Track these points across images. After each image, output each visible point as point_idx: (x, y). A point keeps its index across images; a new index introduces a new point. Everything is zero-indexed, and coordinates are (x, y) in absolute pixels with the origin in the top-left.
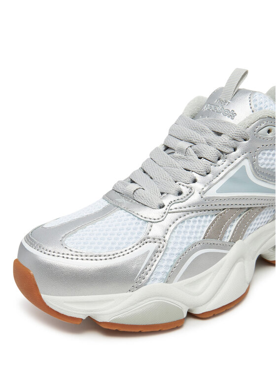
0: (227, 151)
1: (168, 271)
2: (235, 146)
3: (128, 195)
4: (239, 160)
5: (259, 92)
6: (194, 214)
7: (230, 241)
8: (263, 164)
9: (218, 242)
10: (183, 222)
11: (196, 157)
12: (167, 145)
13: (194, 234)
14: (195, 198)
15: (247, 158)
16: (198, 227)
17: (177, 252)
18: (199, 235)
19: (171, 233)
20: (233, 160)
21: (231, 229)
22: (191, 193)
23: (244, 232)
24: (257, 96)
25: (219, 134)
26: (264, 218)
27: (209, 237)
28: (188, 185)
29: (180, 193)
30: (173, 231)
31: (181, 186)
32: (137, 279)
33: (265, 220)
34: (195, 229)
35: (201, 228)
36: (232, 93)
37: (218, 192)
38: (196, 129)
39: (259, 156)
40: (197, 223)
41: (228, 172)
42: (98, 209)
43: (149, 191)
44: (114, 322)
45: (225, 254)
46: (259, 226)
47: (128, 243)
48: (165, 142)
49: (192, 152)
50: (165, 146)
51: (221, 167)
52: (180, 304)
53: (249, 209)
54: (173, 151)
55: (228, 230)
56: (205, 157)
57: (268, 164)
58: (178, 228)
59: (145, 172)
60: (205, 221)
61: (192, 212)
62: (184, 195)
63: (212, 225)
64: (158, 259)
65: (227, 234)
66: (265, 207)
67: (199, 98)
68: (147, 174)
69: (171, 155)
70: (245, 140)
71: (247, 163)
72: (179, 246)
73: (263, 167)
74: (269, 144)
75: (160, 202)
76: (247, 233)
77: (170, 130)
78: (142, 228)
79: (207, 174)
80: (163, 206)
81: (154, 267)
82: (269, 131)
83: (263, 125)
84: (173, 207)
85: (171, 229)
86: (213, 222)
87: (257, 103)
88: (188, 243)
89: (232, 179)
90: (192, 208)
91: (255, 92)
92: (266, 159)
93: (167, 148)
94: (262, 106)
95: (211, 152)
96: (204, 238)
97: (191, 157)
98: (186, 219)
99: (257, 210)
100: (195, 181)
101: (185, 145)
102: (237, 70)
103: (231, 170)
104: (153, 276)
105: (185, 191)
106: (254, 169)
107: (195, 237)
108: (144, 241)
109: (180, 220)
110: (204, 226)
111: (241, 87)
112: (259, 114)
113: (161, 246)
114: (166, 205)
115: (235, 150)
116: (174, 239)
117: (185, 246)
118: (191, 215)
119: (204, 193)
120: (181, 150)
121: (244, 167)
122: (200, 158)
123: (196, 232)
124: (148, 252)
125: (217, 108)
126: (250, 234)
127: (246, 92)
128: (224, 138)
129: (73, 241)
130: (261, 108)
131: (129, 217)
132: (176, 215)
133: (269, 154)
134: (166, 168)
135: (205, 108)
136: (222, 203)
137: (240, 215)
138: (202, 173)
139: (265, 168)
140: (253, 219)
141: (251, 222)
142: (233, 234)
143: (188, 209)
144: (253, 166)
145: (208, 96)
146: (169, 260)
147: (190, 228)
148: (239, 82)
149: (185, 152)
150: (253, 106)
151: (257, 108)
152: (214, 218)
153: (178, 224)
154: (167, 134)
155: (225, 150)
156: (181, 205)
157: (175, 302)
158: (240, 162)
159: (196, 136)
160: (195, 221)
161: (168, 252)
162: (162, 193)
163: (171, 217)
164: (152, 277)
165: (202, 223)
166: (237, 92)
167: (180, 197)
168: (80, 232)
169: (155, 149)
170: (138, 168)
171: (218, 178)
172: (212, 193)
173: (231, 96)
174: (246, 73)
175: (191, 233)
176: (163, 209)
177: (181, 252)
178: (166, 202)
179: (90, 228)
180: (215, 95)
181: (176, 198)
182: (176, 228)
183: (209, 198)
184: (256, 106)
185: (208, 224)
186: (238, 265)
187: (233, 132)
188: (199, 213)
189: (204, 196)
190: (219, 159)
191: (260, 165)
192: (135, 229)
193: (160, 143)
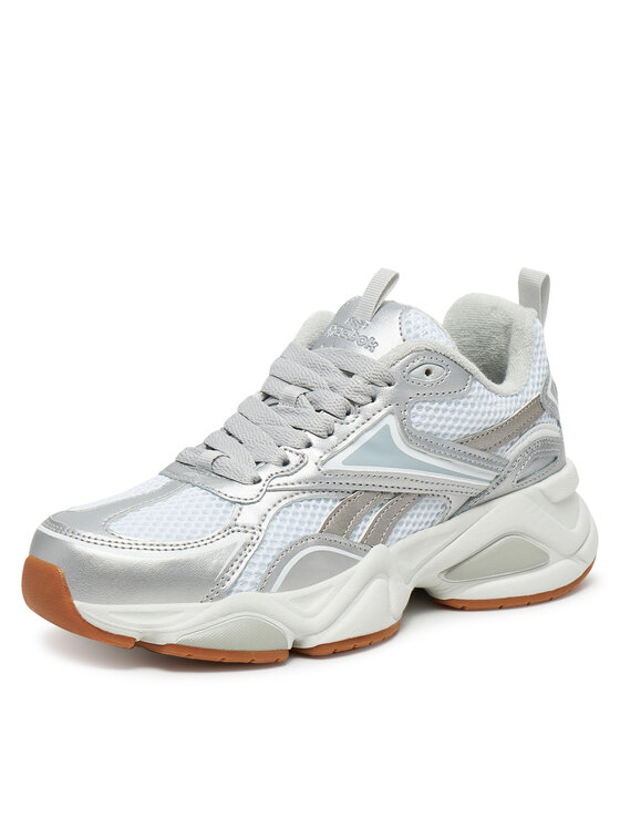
0: (360, 401)
1: (263, 572)
2: (373, 394)
3: (203, 467)
4: (379, 415)
5: (416, 308)
6: (307, 495)
7: (362, 542)
8: (419, 424)
9: (343, 540)
10: (289, 505)
11: (311, 409)
12: (267, 392)
13: (306, 525)
14: (309, 471)
15: (392, 413)
16: (313, 515)
17: (278, 546)
18: (313, 527)
19: (271, 521)
20: (370, 415)
21: (365, 525)
22: (302, 463)
23: (389, 533)
24: (411, 316)
25: (350, 375)
26: (425, 516)
27: (328, 532)
28: (298, 451)
29: (286, 463)
30: (273, 519)
31: (287, 452)
32: (219, 579)
33: (427, 519)
34: (308, 517)
35: (317, 517)
36: (372, 309)
37: (344, 463)
38: (313, 366)
39: (413, 411)
40: (312, 508)
41: (362, 434)
42: (153, 489)
43: (236, 459)
44: (184, 644)
45: (356, 562)
46: (415, 529)
47: (205, 532)
48: (264, 387)
49: (307, 403)
50: (264, 393)
51: (351, 426)
52: (282, 626)
53: (396, 495)
54: (276, 401)
55: (361, 526)
56: (326, 409)
57: (427, 425)
58: (281, 515)
59: (230, 434)
60: (324, 508)
61: (304, 491)
62: (292, 465)
63: (334, 514)
64: (250, 554)
65: (359, 531)
66: (425, 495)
67: (322, 313)
68: (233, 436)
69: (274, 407)
70: (390, 385)
71: (392, 421)
72: (282, 538)
73: (418, 429)
74: (427, 393)
75: (254, 474)
76: (393, 535)
77: (272, 368)
78: (225, 512)
79: (329, 435)
80: (260, 481)
81: (244, 564)
82: (428, 372)
83: (417, 362)
84: (274, 482)
85: (271, 514)
86: (337, 510)
87: (411, 326)
88: (295, 536)
89: (368, 445)
90: (303, 486)
91: (410, 308)
92: (424, 416)
93: (267, 396)
94: (419, 331)
95: (335, 402)
96: (321, 532)
97: (303, 410)
98: (293, 502)
99: (410, 499)
100: (309, 445)
101: (296, 391)
102: (383, 271)
103: (367, 431)
104: (242, 578)
105: (294, 459)
106: (404, 432)
107: (307, 530)
108: (229, 530)
109: (284, 502)
110: (321, 515)
111: (388, 298)
112: (411, 344)
113: (255, 537)
114: (264, 477)
115: (373, 400)
116: (275, 529)
117: (291, 539)
118: (302, 495)
119: (323, 463)
120: (288, 400)
121: (387, 428)
122: (319, 411)
123: (309, 523)
124: (235, 544)
125: (349, 333)
126: (399, 539)
127: (395, 306)
128: (357, 381)
129: (122, 526)
130: (417, 336)
131: (206, 496)
132: (279, 495)
133: (428, 409)
134: (265, 426)
135: (330, 333)
136: (351, 482)
137: (382, 505)
138: (320, 434)
139: (423, 431)
140: (403, 514)
141: (400, 517)
142: (368, 532)
143: (297, 486)
144: (402, 426)
145: (335, 311)
146: (265, 556)
147: (300, 516)
148: (384, 292)
149: (296, 402)
150: (404, 331)
151: (411, 335)
152: (338, 503)
153: (282, 508)
154: (266, 375)
155: (357, 399)
156: (286, 479)
157: (275, 622)
158: (381, 419)
159: (312, 377)
160: (308, 506)
161: (265, 546)
162: (257, 463)
163: (271, 497)
164: (240, 579)
165: (319, 510)
166: (381, 306)
167: (285, 468)
168: (131, 515)
169: (248, 399)
170: (219, 429)
171: (345, 443)
172: (336, 464)
173: (370, 314)
174: (396, 277)
175: (301, 522)
176: (259, 486)
177: (284, 547)
178: (264, 475)
179: (146, 510)
180: (346, 309)
181: (279, 469)
182: (278, 513)
183: (330, 472)
184: (409, 331)
185: (328, 512)
186: (377, 583)
187: (370, 372)
188: (315, 494)
189: (322, 469)
190: (348, 414)
191: (414, 426)
192: (215, 512)
193: (255, 389)
